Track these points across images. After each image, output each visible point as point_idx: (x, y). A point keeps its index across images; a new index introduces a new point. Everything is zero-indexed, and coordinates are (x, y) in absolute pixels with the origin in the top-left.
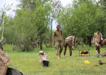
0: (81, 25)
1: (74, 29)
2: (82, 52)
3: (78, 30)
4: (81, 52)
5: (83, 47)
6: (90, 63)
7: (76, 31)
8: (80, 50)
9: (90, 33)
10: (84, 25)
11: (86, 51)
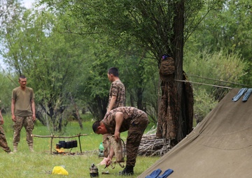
0: (75, 62)
1: (54, 74)
2: (60, 142)
3: (64, 77)
4: (56, 141)
5: (81, 126)
6: (67, 173)
7: (58, 80)
8: (52, 138)
9: (104, 87)
10: (82, 62)
11: (70, 140)
